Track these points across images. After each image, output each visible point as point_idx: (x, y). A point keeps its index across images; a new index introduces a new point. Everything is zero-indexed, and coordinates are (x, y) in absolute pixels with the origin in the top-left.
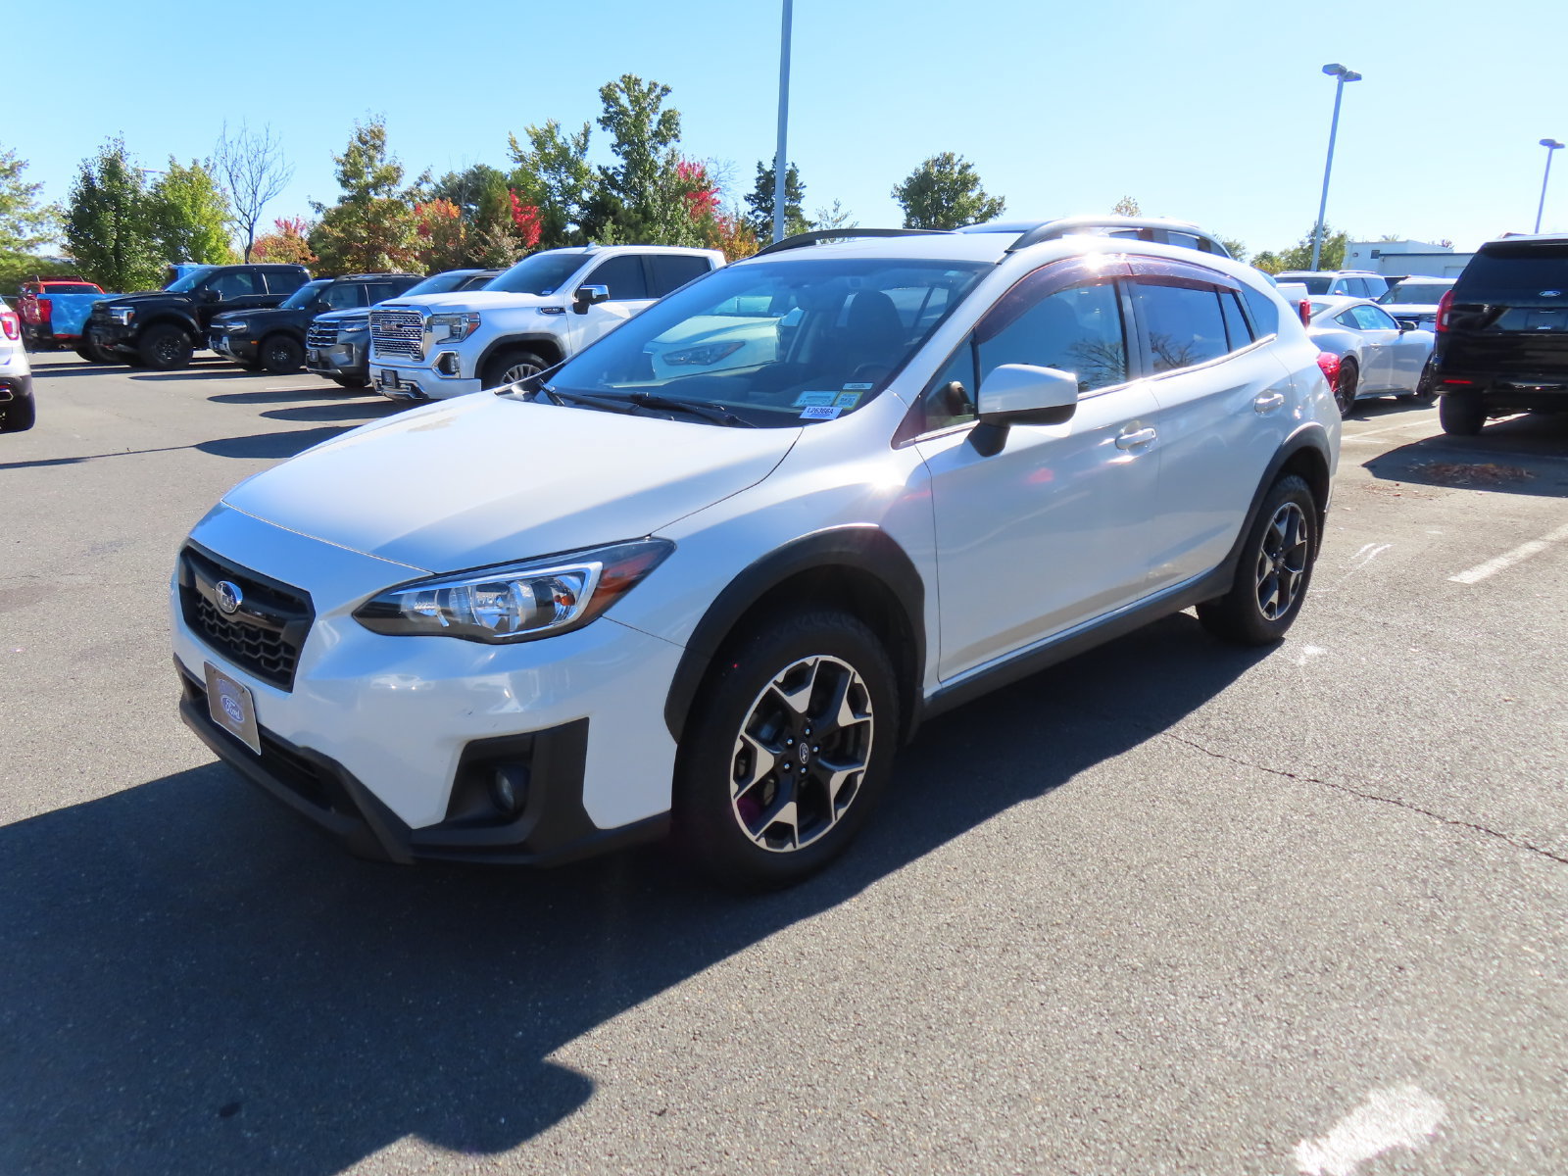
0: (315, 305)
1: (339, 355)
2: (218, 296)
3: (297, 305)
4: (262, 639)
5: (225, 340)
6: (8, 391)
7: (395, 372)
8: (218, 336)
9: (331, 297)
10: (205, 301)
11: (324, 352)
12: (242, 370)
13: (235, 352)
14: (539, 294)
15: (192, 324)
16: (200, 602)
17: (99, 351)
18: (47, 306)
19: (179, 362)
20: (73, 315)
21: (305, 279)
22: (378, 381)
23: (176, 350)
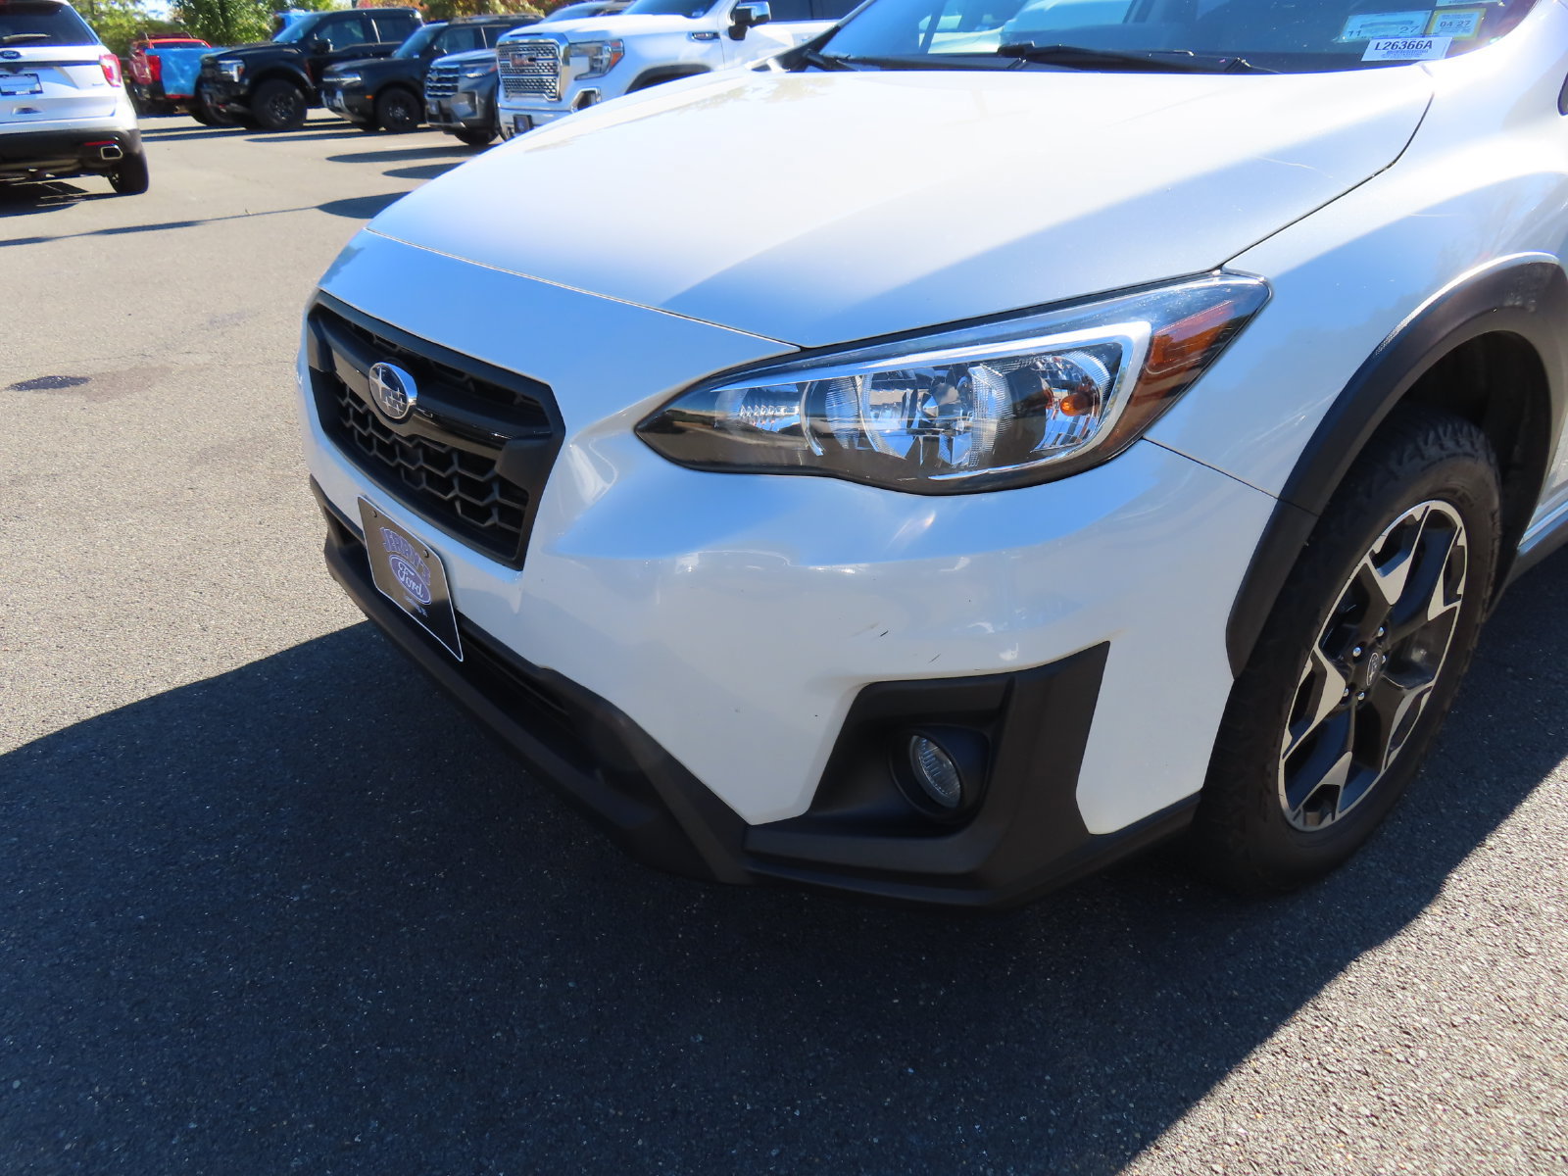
0: (428, 52)
1: (461, 105)
2: (327, 46)
3: (410, 53)
4: (456, 467)
5: (340, 95)
6: (116, 147)
7: (529, 117)
8: (331, 90)
9: (446, 44)
10: (315, 52)
11: (445, 103)
12: (360, 130)
13: (350, 108)
14: (688, 15)
15: (303, 79)
16: (343, 396)
17: (212, 112)
18: (156, 63)
19: (294, 123)
20: (183, 73)
21: (416, 24)
22: (509, 129)
23: (290, 108)
